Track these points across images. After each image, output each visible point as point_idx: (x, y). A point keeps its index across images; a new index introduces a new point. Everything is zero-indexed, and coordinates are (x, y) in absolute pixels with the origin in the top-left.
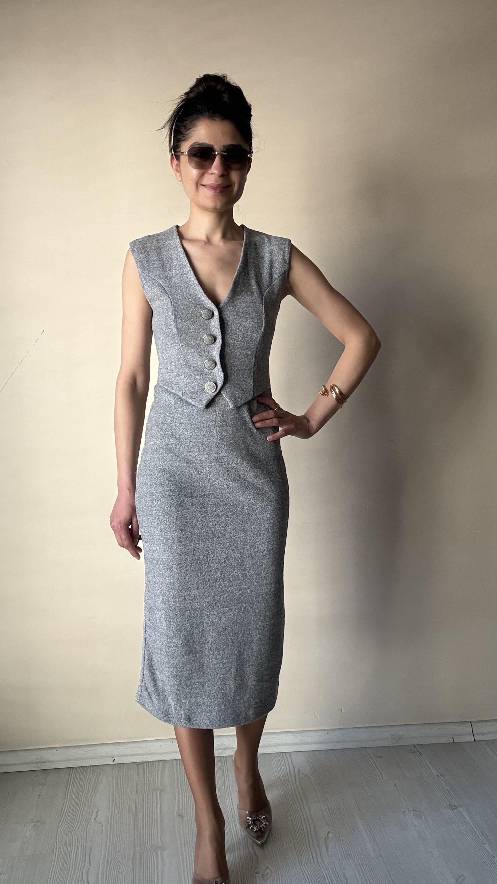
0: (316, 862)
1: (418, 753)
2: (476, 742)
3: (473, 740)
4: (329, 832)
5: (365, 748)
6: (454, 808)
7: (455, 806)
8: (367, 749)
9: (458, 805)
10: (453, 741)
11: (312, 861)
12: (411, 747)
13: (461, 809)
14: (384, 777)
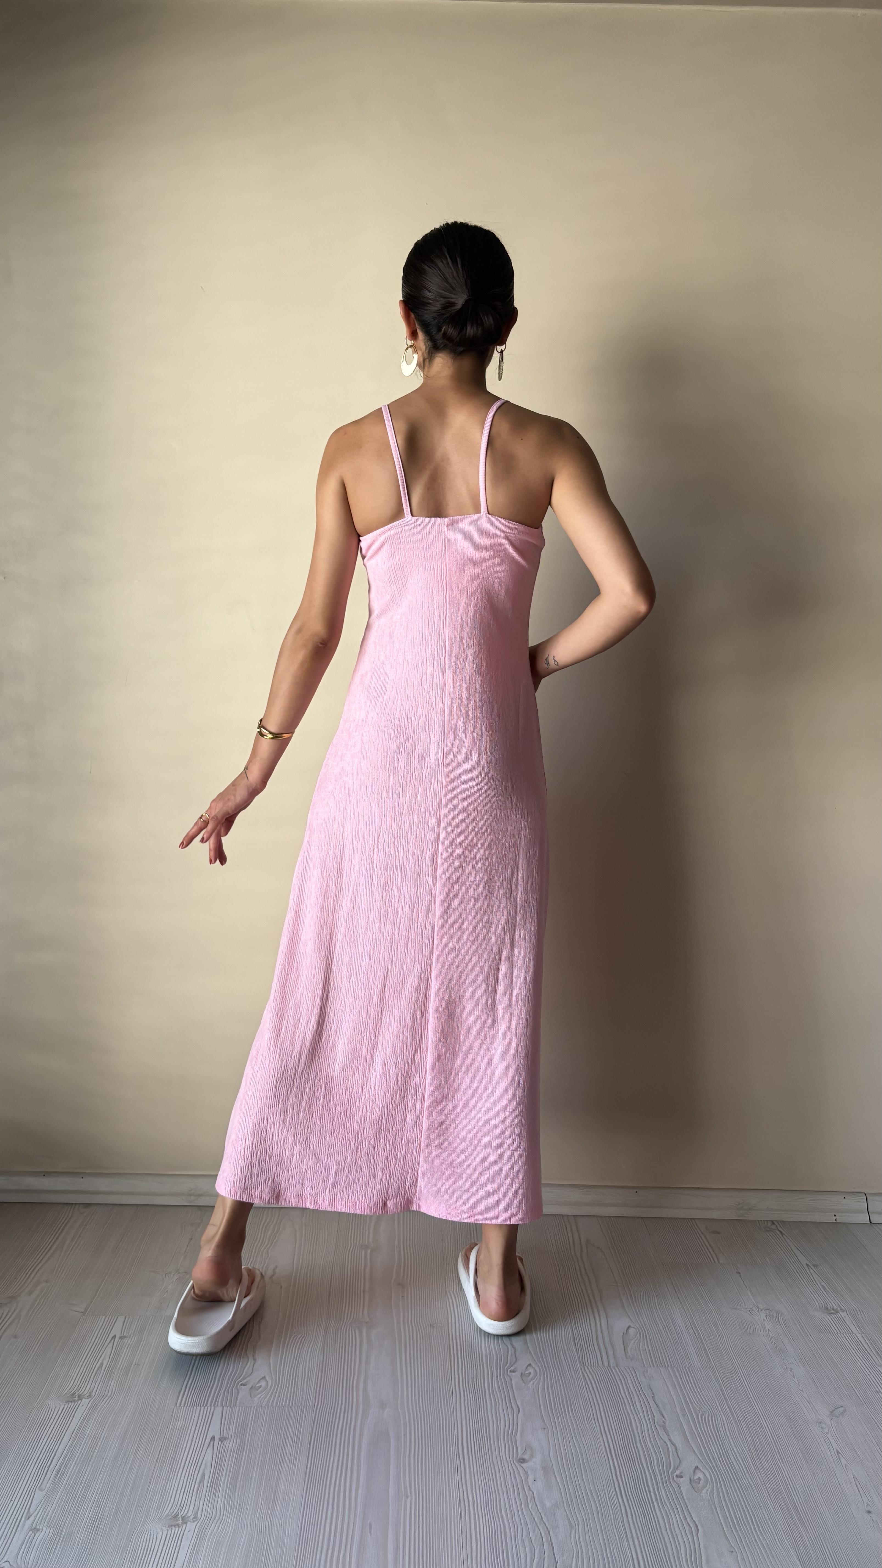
0: (608, 1366)
1: (778, 1232)
2: (872, 1224)
3: (869, 1223)
4: (629, 1327)
5: (693, 1219)
6: (833, 1311)
7: (833, 1309)
8: (696, 1220)
9: (839, 1309)
10: (836, 1220)
11: (600, 1363)
12: (767, 1222)
13: (843, 1314)
14: (721, 1261)
